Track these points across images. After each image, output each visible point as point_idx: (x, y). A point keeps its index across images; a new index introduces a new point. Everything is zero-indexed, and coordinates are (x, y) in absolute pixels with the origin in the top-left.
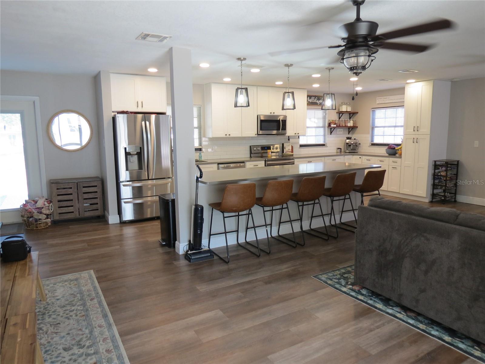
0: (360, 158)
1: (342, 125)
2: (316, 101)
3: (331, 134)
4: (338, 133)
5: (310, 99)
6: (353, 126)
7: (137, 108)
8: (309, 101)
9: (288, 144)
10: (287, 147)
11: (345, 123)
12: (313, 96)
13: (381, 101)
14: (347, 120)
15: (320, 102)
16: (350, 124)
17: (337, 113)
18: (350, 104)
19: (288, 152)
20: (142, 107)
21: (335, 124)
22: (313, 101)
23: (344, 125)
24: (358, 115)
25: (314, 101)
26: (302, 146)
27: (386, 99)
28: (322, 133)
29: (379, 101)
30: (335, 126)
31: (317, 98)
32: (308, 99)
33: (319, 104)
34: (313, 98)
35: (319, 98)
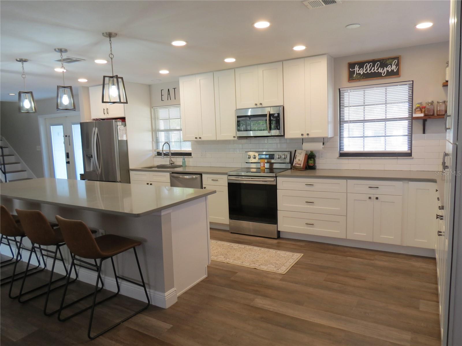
2: (377, 70)
3: (424, 132)
9: (300, 151)
12: (369, 62)
15: (388, 71)
17: (444, 85)
19: (297, 165)
20: (108, 113)
21: (425, 111)
22: (368, 71)
25: (370, 70)
31: (378, 64)
32: (356, 69)
33: (384, 74)
34: (368, 66)
35: (384, 63)
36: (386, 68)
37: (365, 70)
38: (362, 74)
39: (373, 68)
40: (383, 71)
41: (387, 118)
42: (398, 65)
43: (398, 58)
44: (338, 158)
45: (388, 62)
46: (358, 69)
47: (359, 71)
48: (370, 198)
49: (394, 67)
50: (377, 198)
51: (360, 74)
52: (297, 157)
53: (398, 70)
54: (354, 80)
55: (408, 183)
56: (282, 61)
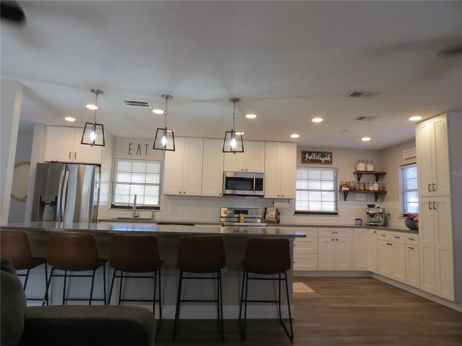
0: (375, 232)
1: (359, 188)
2: (319, 158)
3: (345, 200)
4: (357, 199)
5: (309, 155)
6: (379, 190)
7: (70, 159)
8: (309, 158)
9: (272, 208)
10: (270, 212)
11: (364, 186)
12: (315, 153)
13: (408, 155)
14: (369, 183)
15: (325, 160)
16: (375, 187)
17: (354, 173)
18: (372, 161)
19: (270, 219)
20: (75, 158)
21: (348, 187)
22: (314, 158)
23: (363, 189)
24: (387, 176)
25: (315, 158)
26: (297, 213)
27: (413, 152)
28: (333, 199)
29: (405, 155)
30: (348, 189)
31: (320, 155)
32: (306, 156)
33: (323, 161)
34: (314, 155)
35: (323, 155)
36: (325, 158)
37: (312, 157)
38: (310, 159)
39: (317, 157)
40: (323, 160)
41: (322, 189)
42: (331, 157)
43: (331, 153)
44: (294, 215)
45: (325, 154)
46: (308, 156)
47: (308, 157)
48: (333, 240)
49: (329, 158)
50: (337, 240)
51: (309, 159)
52: (269, 213)
53: (331, 160)
54: (305, 162)
55: (353, 229)
56: (265, 141)
